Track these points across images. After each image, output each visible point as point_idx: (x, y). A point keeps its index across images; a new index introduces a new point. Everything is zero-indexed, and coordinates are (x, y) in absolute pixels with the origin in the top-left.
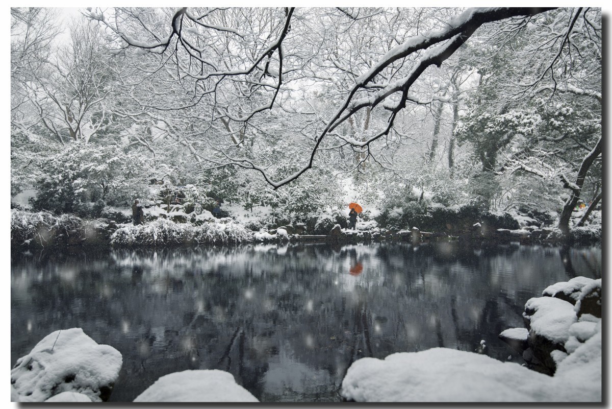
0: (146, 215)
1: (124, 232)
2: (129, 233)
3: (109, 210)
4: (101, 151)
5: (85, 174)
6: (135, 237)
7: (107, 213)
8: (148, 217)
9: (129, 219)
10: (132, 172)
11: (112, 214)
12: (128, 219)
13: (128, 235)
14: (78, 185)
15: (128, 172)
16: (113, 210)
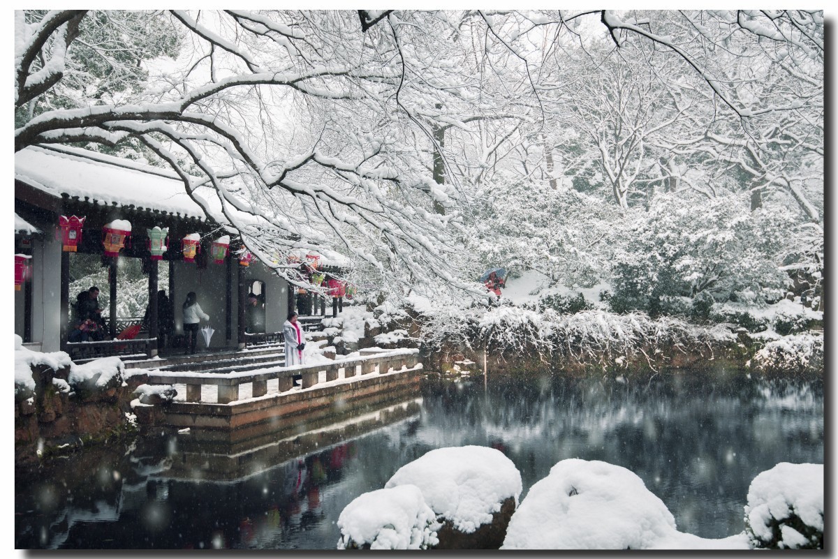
0: (796, 318)
1: (780, 350)
2: (793, 351)
3: (723, 309)
4: (712, 208)
5: (695, 249)
6: (806, 358)
7: (721, 313)
8: (800, 320)
9: (763, 324)
10: (772, 239)
11: (731, 315)
12: (759, 325)
13: (790, 354)
14: (687, 267)
15: (764, 240)
16: (730, 308)
